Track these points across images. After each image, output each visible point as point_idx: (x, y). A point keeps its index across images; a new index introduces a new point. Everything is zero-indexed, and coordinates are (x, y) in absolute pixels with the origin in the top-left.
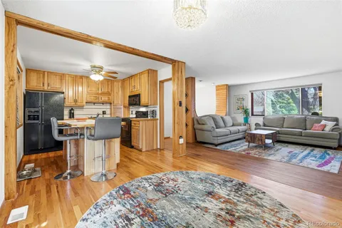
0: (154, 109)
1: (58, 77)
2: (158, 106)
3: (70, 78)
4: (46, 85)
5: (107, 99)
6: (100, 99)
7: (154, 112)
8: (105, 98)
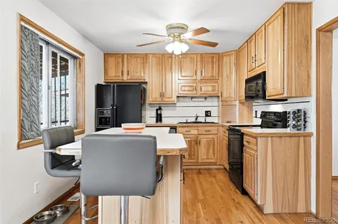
0: (300, 106)
1: (139, 59)
2: (313, 99)
3: (154, 59)
4: (125, 73)
5: (210, 88)
6: (199, 89)
7: (300, 116)
8: (207, 88)
